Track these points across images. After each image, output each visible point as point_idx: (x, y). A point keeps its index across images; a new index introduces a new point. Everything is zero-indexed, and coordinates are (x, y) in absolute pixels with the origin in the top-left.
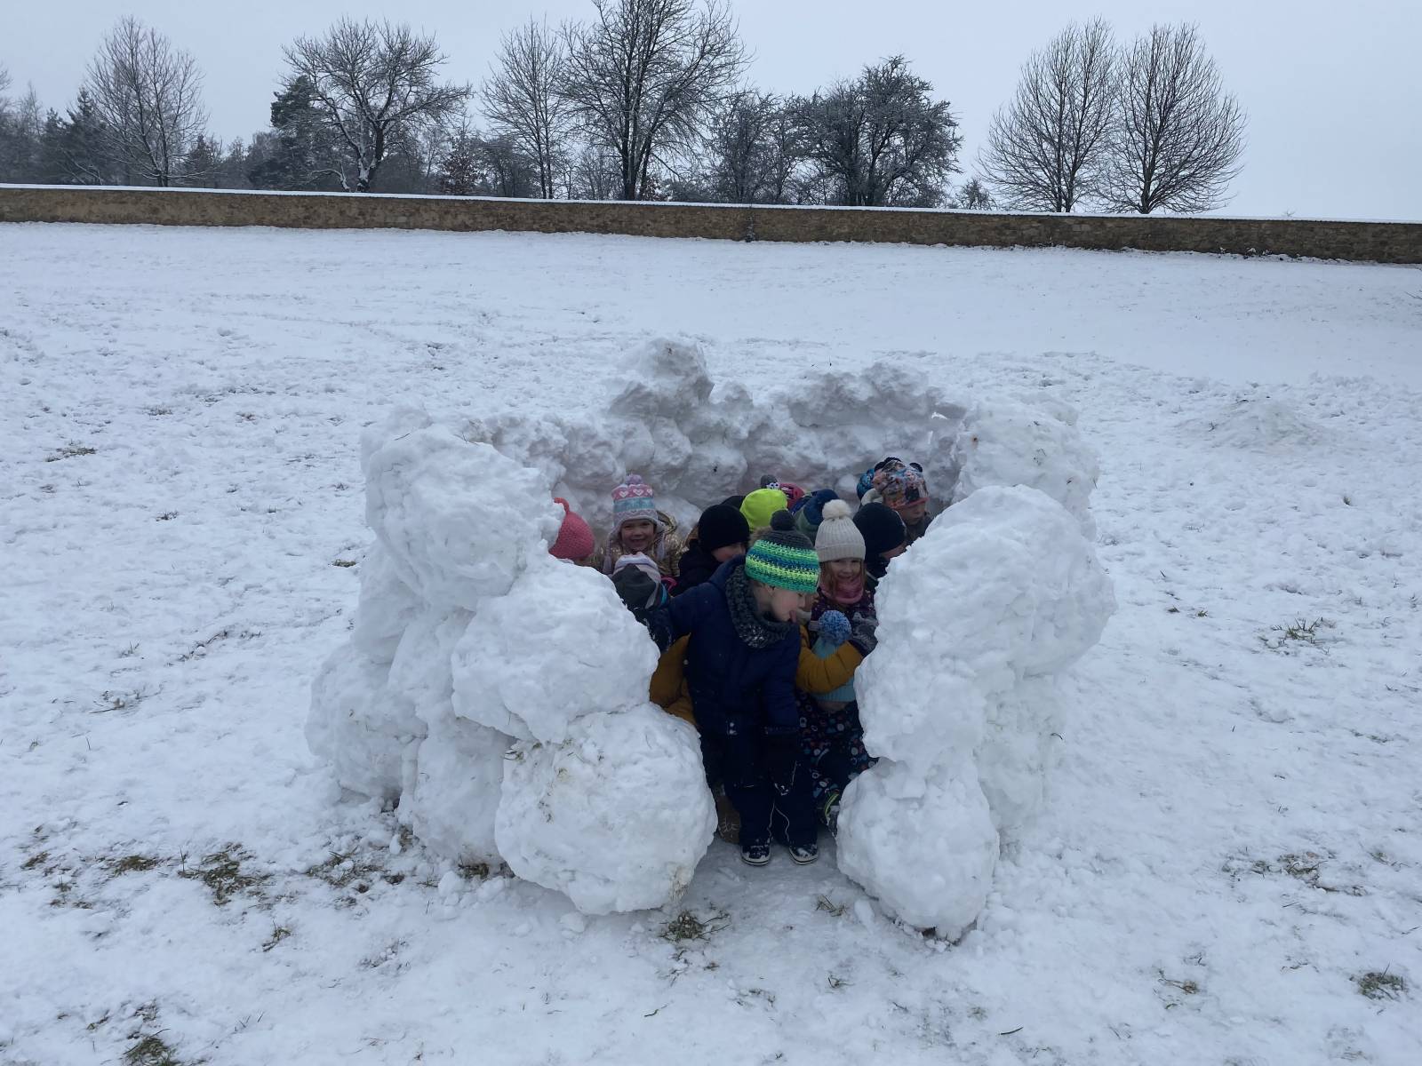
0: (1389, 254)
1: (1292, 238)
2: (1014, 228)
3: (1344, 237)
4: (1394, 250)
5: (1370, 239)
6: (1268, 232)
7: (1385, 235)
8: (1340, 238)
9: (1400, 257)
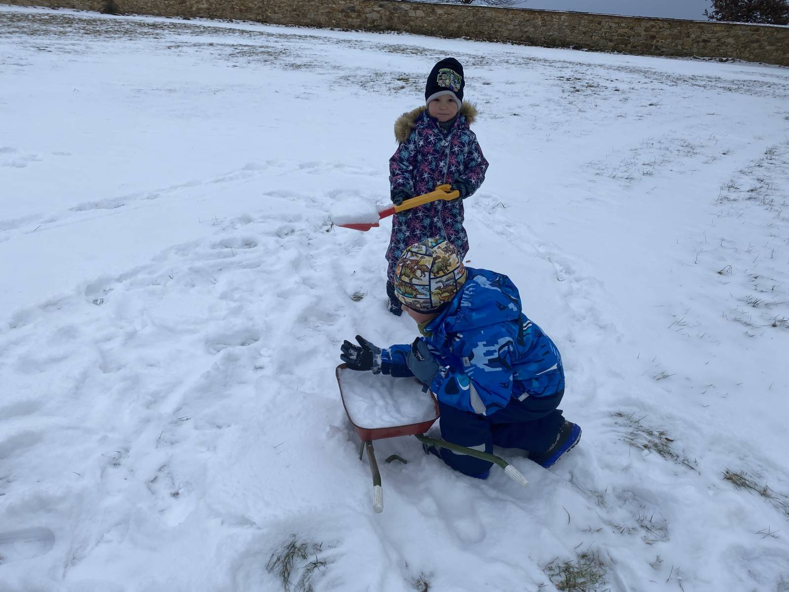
0: (656, 47)
1: (584, 30)
2: (359, 12)
3: (624, 30)
4: (660, 44)
5: (643, 33)
6: (566, 24)
7: (654, 29)
8: (620, 31)
9: (664, 50)
